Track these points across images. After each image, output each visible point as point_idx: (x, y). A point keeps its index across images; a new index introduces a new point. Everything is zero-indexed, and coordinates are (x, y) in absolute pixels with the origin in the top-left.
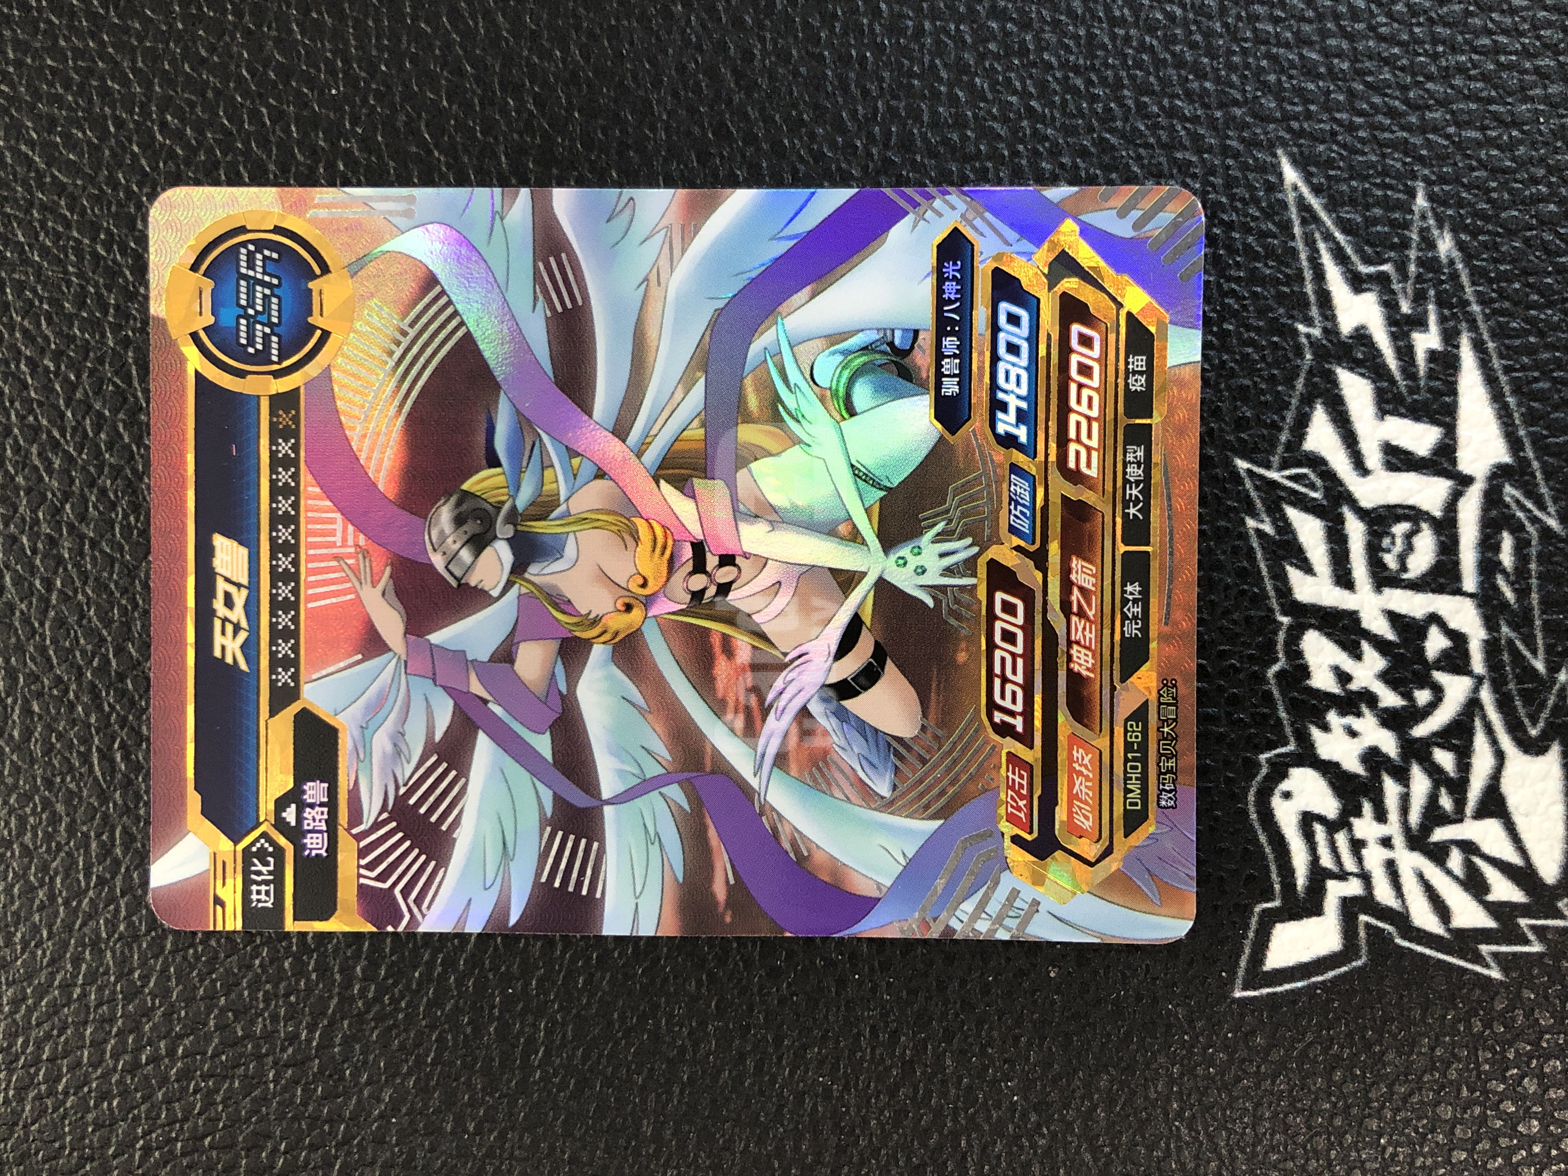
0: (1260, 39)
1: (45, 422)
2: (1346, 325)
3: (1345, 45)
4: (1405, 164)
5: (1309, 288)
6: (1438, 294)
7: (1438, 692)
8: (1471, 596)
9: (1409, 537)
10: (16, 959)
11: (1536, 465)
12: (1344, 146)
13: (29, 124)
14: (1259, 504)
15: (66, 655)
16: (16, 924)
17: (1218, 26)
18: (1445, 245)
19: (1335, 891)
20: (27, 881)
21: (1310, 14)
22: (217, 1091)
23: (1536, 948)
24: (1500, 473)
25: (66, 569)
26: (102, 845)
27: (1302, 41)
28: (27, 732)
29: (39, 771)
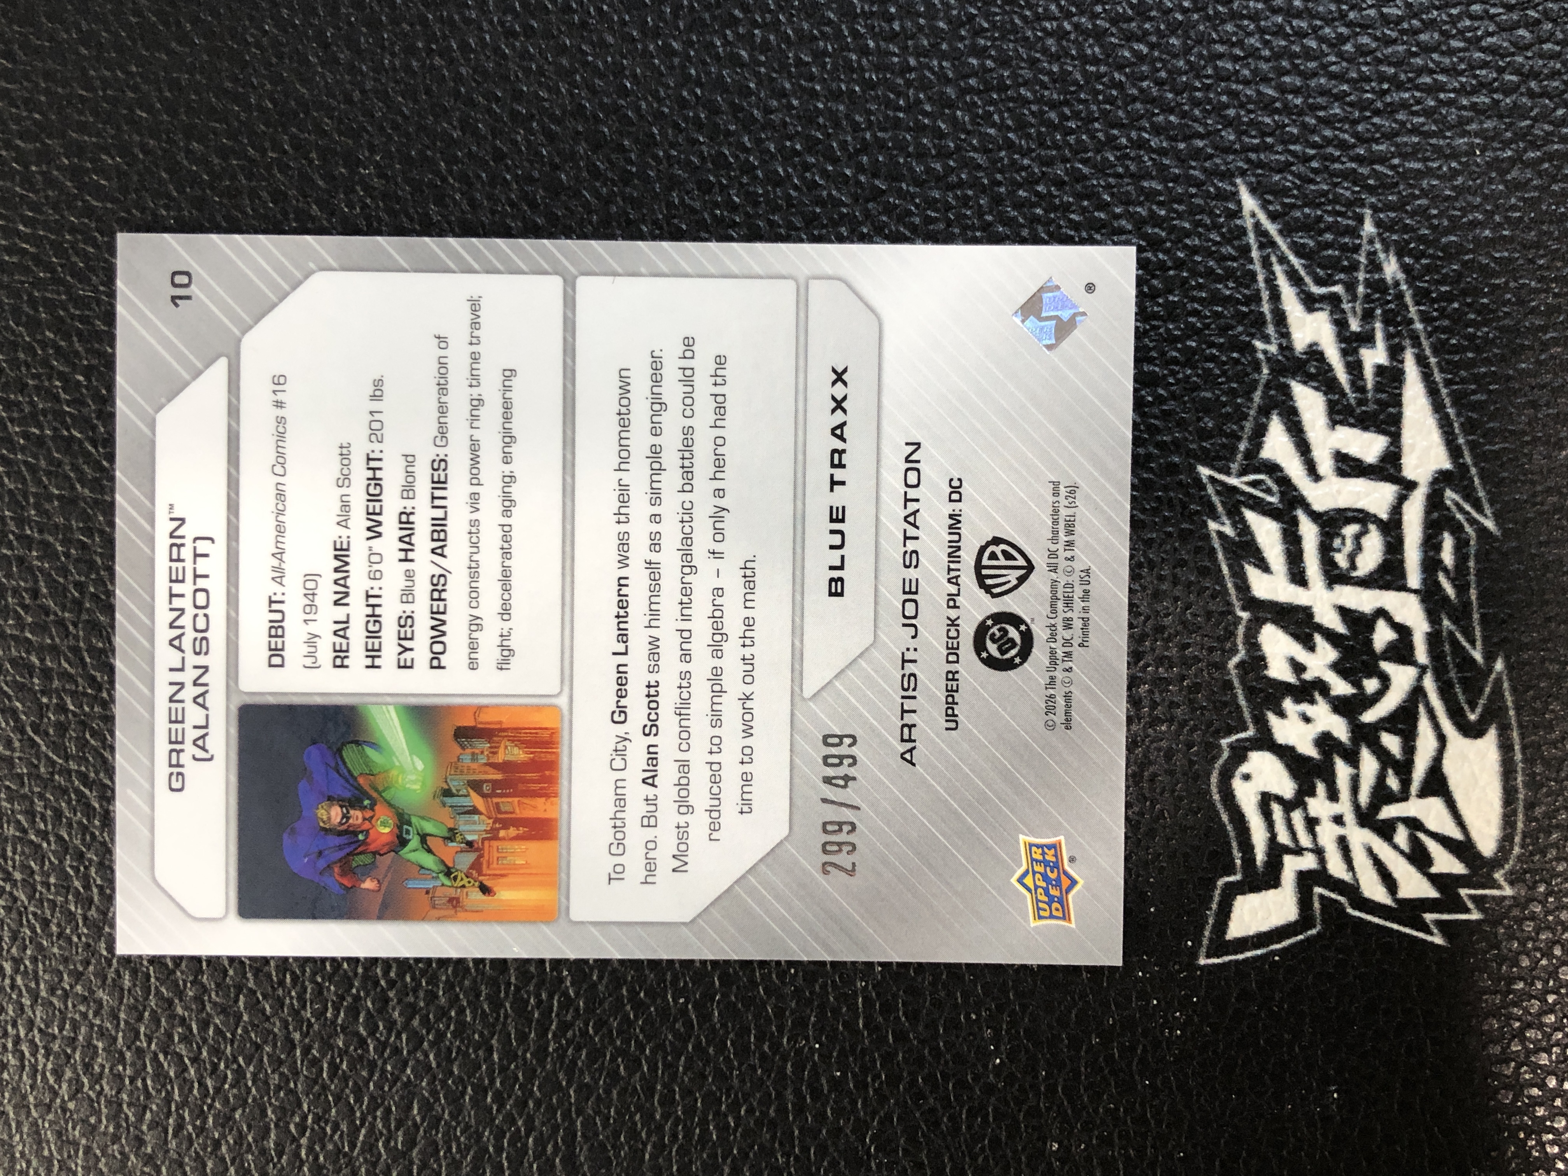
0: (1221, 76)
1: (77, 434)
2: (1300, 340)
3: (1297, 80)
4: (1354, 192)
5: (1266, 308)
6: (1385, 312)
7: (1385, 681)
8: (1415, 592)
9: (1358, 537)
10: (53, 945)
11: (1473, 471)
12: (1298, 176)
13: (61, 151)
14: (1220, 509)
17: (1181, 63)
18: (1391, 269)
19: (1292, 865)
20: (63, 871)
21: (1267, 53)
23: (1475, 916)
24: (1441, 479)
27: (1259, 78)
28: (61, 728)
29: (73, 766)
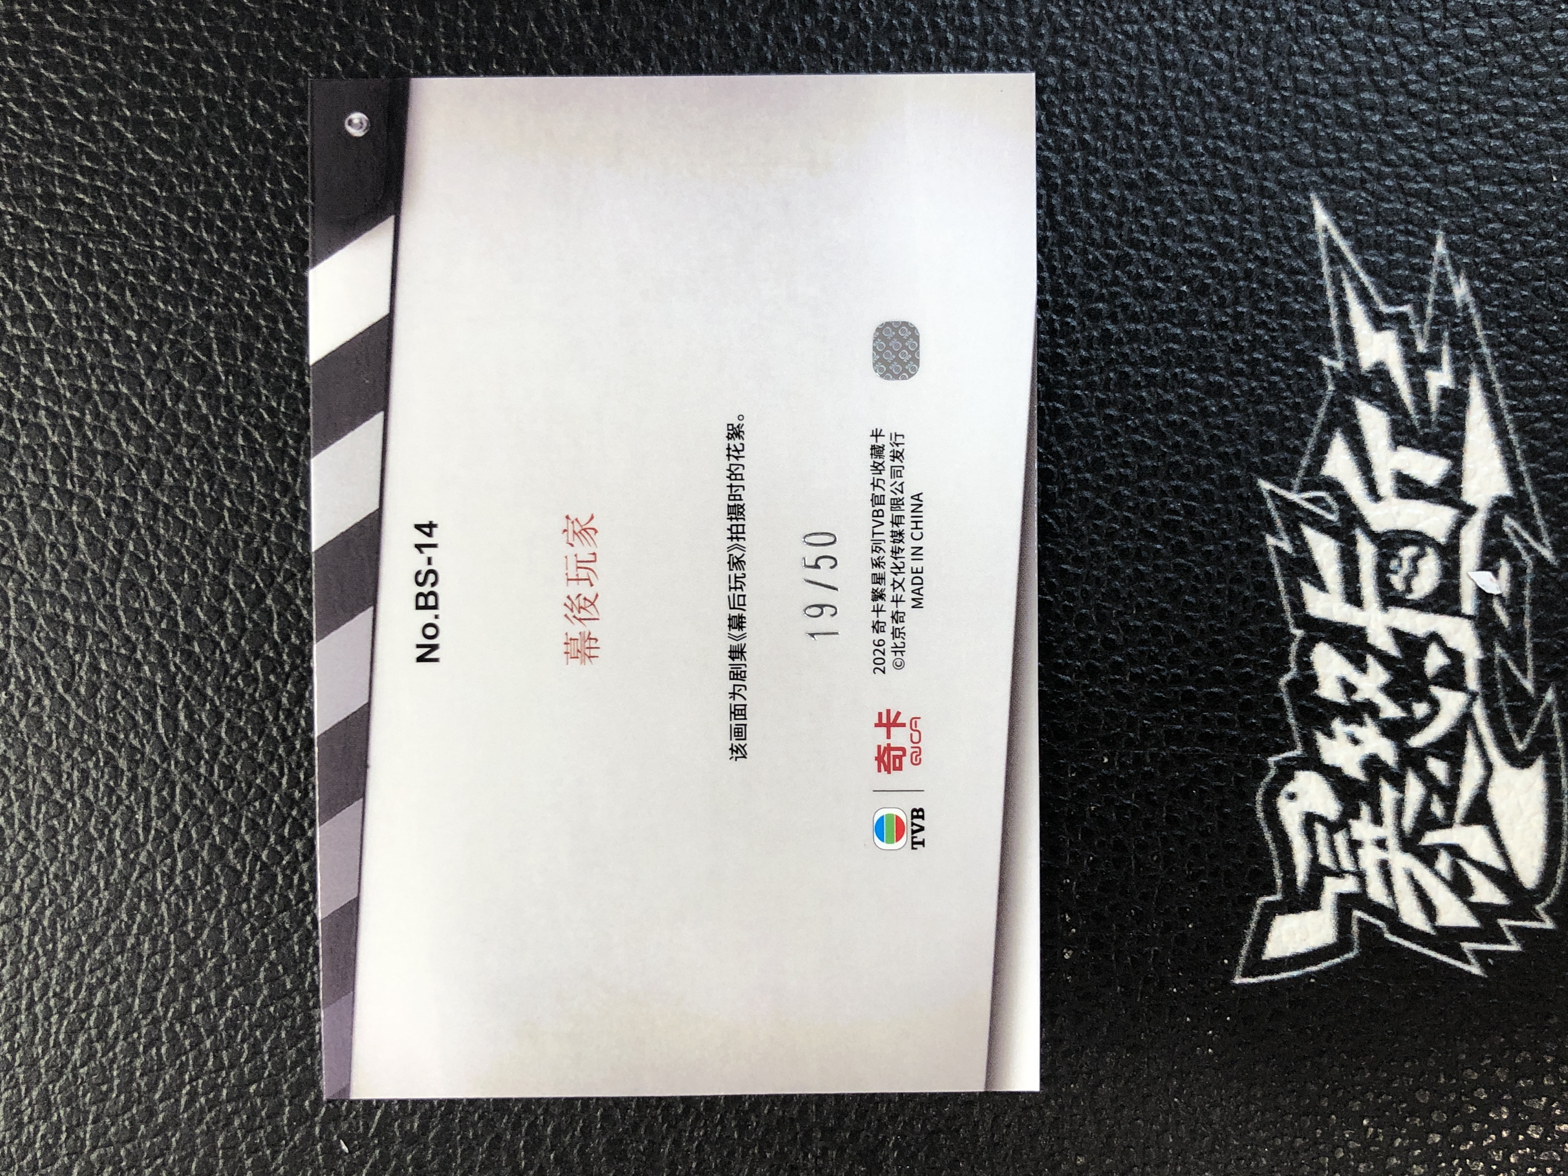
0: (1299, 90)
1: (125, 390)
2: (1367, 360)
3: (1376, 97)
4: (1427, 212)
5: (1334, 323)
6: (1452, 335)
7: (1435, 704)
8: (1469, 617)
9: (1415, 560)
10: (72, 908)
11: (1533, 499)
13: (123, 101)
14: (1279, 524)
15: (135, 615)
16: (74, 874)
17: (1260, 74)
18: (1461, 291)
19: (1332, 887)
20: (87, 832)
21: (1347, 68)
22: (265, 1040)
23: (1514, 947)
24: (1501, 505)
25: (138, 533)
26: (162, 800)
27: (1337, 92)
28: (94, 688)
29: (103, 727)
